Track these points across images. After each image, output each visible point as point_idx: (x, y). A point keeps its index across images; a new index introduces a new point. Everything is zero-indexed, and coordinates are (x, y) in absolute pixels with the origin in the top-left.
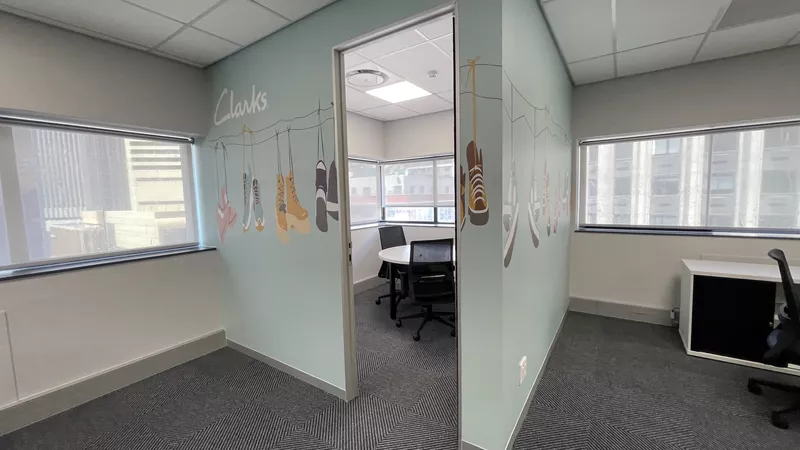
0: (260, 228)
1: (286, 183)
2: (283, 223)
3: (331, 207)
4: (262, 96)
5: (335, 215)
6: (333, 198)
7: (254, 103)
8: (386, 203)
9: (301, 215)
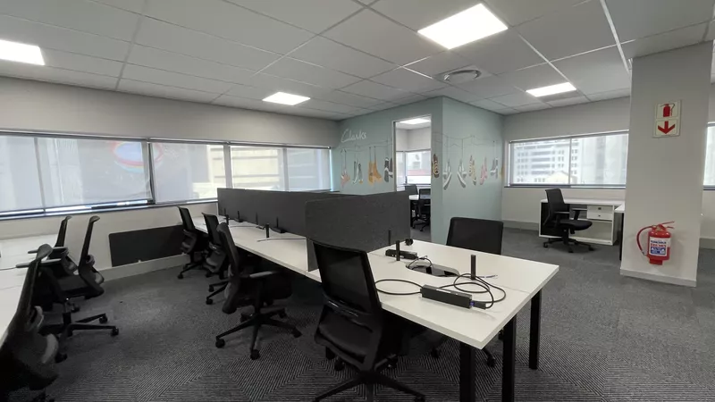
0: (361, 182)
1: (373, 166)
2: (371, 180)
3: (390, 173)
4: (365, 134)
5: (391, 176)
6: (391, 170)
7: (361, 136)
8: (408, 173)
9: (379, 176)
